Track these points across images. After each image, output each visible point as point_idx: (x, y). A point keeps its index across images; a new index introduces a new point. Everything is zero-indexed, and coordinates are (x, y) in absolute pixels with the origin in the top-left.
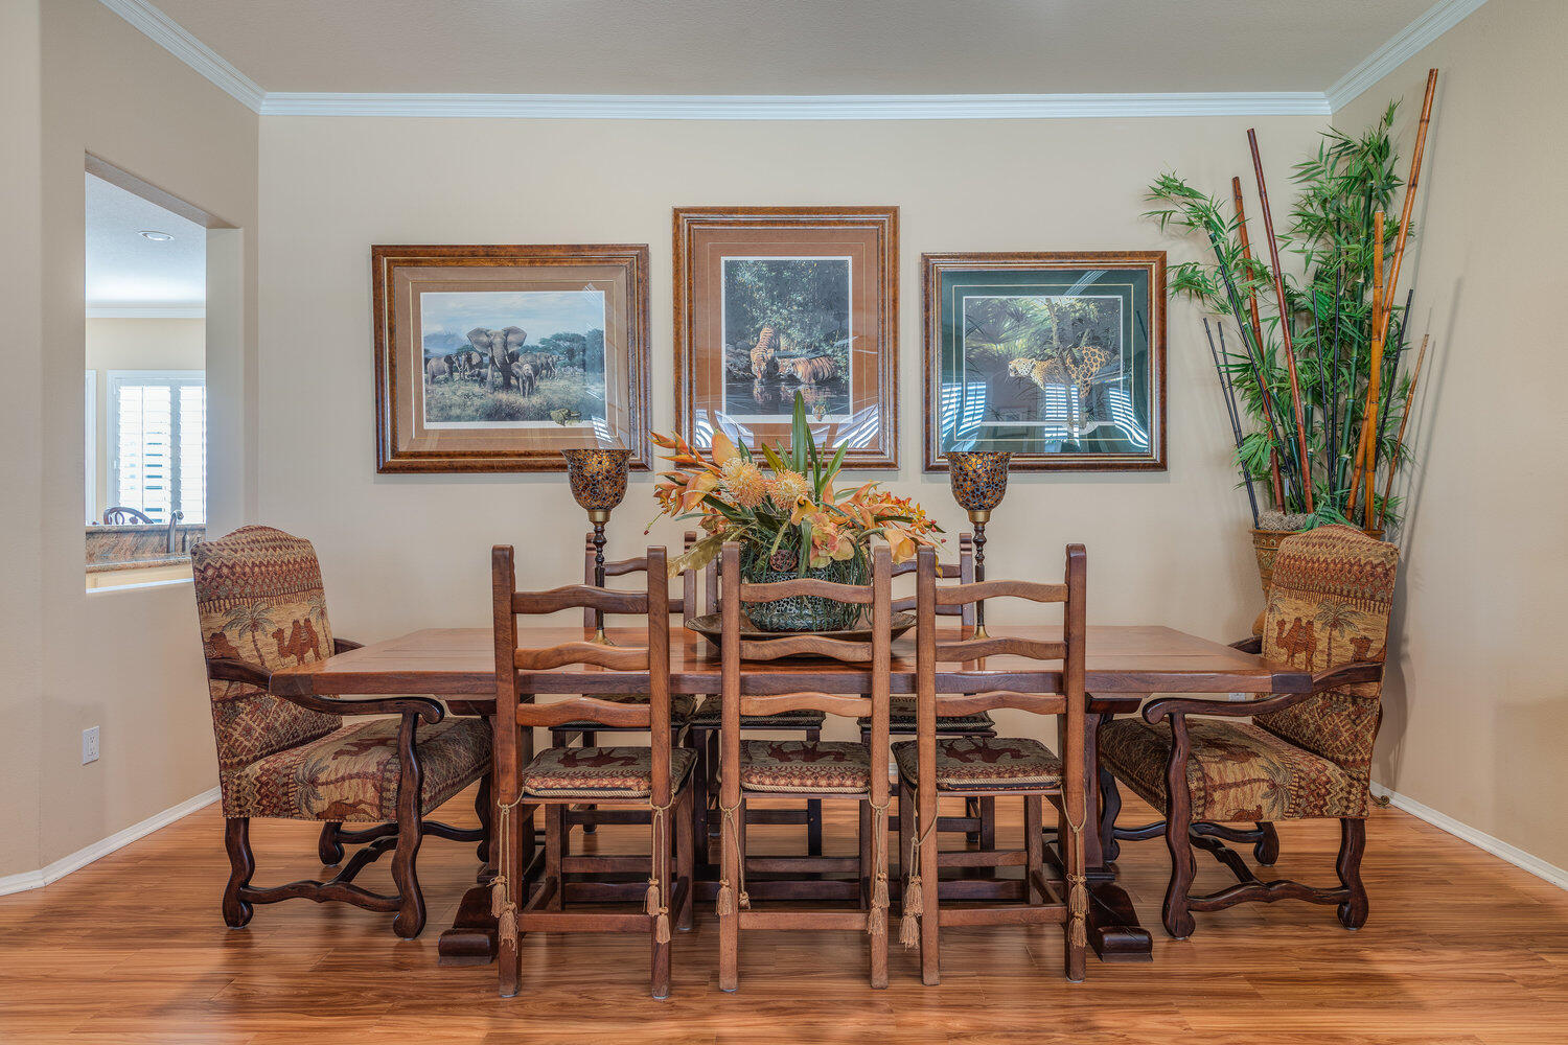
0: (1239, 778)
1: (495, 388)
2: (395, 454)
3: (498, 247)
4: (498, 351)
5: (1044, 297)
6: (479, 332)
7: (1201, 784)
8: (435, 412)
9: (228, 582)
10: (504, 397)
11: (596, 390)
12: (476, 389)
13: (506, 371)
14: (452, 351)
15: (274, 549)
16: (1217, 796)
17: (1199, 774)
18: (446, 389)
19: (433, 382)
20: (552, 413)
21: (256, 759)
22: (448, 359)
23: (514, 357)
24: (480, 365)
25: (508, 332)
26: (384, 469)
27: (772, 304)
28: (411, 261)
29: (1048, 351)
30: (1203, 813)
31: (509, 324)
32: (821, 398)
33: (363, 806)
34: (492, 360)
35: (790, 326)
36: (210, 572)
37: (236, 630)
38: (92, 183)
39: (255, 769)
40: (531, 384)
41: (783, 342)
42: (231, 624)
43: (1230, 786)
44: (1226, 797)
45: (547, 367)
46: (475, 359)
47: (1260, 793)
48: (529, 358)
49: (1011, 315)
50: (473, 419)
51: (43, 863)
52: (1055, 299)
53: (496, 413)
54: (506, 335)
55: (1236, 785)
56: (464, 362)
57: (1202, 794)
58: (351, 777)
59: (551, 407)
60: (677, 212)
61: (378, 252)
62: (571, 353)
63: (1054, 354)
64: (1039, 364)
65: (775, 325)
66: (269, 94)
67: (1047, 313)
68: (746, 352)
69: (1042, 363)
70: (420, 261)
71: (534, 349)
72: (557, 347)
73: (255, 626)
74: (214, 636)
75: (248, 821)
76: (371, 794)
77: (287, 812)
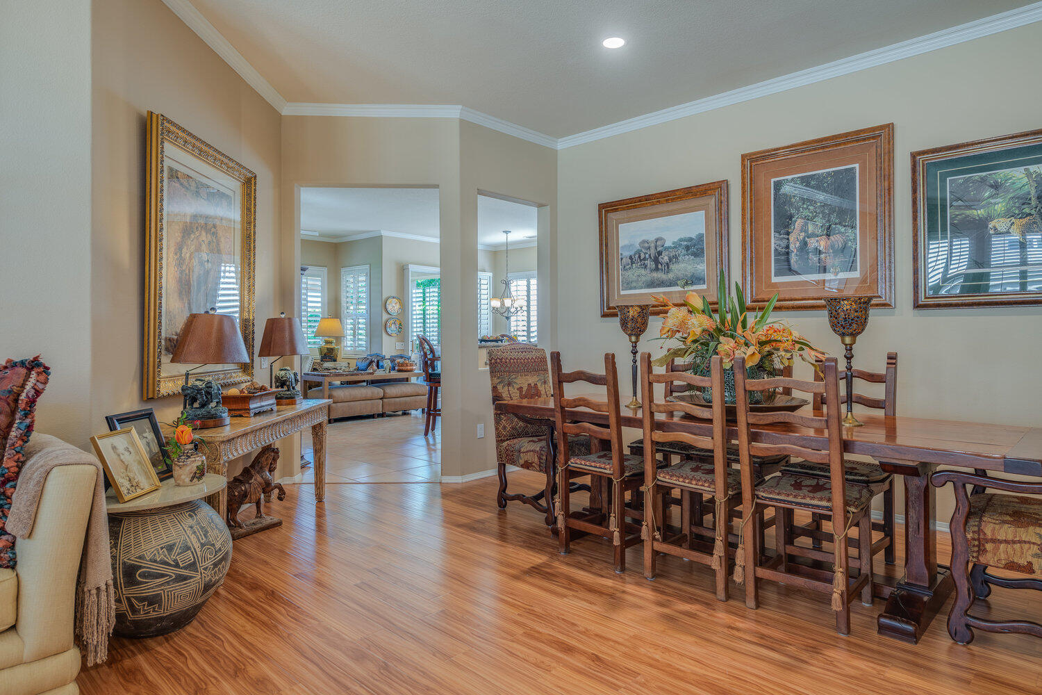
0: (1010, 537)
1: (652, 271)
2: (609, 308)
3: (652, 195)
4: (653, 251)
5: (1023, 168)
6: (644, 242)
7: (976, 536)
8: (625, 285)
9: (499, 365)
10: (655, 275)
11: (701, 267)
12: (643, 272)
13: (656, 261)
14: (632, 253)
15: (522, 352)
16: (989, 546)
17: (976, 529)
18: (630, 273)
19: (624, 270)
20: (679, 282)
21: (507, 440)
22: (631, 258)
23: (660, 253)
24: (645, 259)
25: (657, 240)
26: (604, 315)
27: (804, 204)
28: (614, 209)
29: (1027, 210)
30: (977, 557)
31: (657, 237)
32: (837, 261)
33: (534, 464)
34: (650, 255)
35: (815, 216)
36: (493, 361)
37: (502, 385)
38: (481, 198)
39: (505, 444)
40: (668, 268)
41: (811, 228)
42: (500, 382)
43: (1001, 542)
44: (996, 549)
45: (676, 257)
46: (642, 257)
47: (1030, 552)
48: (667, 253)
49: (992, 186)
50: (642, 288)
51: (463, 474)
52: (1032, 168)
53: (652, 284)
54: (656, 242)
55: (1006, 542)
56: (637, 259)
57: (976, 543)
58: (530, 451)
59: (678, 279)
60: (743, 157)
61: (602, 207)
62: (687, 248)
63: (1033, 212)
64: (1017, 222)
65: (805, 217)
66: (560, 140)
67: (1026, 180)
68: (787, 237)
69: (1021, 220)
70: (618, 209)
71: (670, 247)
72: (680, 245)
73: (509, 384)
74: (494, 387)
75: (504, 465)
76: (536, 460)
77: (513, 463)
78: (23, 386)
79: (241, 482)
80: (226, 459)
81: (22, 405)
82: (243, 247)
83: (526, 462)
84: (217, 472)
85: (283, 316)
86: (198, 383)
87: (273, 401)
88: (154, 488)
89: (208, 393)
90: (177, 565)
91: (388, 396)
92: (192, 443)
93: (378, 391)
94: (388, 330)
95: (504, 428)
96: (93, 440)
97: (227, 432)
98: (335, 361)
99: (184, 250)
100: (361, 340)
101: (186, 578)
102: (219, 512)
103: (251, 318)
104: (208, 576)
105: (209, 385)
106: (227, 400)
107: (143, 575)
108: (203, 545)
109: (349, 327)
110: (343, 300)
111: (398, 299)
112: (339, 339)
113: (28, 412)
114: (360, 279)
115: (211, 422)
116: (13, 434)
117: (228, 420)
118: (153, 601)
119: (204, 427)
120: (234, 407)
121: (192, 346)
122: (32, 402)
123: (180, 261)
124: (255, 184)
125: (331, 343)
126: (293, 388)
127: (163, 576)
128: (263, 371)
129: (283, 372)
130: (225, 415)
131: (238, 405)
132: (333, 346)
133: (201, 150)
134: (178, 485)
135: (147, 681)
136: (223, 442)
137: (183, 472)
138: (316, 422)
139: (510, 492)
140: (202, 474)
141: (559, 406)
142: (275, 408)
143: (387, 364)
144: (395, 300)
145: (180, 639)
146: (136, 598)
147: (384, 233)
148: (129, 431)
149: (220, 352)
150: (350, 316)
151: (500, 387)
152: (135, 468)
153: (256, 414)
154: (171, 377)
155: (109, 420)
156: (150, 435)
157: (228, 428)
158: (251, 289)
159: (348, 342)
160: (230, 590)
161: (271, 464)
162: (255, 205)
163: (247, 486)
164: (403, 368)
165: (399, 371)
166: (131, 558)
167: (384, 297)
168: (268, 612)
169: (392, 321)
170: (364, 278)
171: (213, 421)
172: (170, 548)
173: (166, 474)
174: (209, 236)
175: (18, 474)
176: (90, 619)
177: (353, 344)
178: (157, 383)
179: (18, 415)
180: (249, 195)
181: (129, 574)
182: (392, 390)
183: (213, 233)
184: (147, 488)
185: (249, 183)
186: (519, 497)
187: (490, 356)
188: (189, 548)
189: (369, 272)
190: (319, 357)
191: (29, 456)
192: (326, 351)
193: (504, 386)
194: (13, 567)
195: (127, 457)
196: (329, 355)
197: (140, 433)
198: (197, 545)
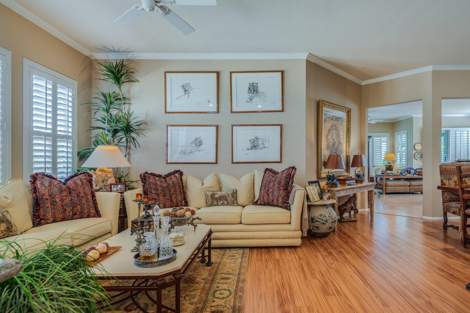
9: (445, 171)
21: (447, 202)
33: (457, 213)
36: (441, 170)
37: (445, 180)
39: (446, 204)
51: (433, 216)
58: (456, 207)
73: (449, 179)
74: (441, 180)
75: (446, 213)
76: (458, 211)
77: (449, 212)
78: (292, 173)
79: (344, 205)
80: (337, 196)
81: (291, 177)
82: (347, 133)
83: (454, 211)
84: (334, 199)
85: (359, 154)
86: (331, 174)
87: (354, 181)
88: (318, 200)
89: (333, 177)
90: (323, 220)
91: (412, 185)
92: (327, 190)
93: (407, 183)
94: (416, 157)
95: (446, 197)
96: (305, 186)
97: (339, 188)
98: (392, 170)
99: (329, 136)
100: (403, 162)
101: (325, 224)
102: (335, 211)
103: (349, 155)
104: (330, 225)
105: (334, 175)
106: (339, 180)
107: (315, 221)
108: (329, 216)
109: (399, 156)
110: (396, 145)
111: (421, 144)
112: (394, 162)
113: (293, 178)
114: (403, 136)
115: (334, 186)
116: (290, 183)
117: (339, 186)
118: (317, 228)
119: (332, 187)
120: (341, 182)
121: (329, 164)
122: (293, 176)
123: (327, 140)
124: (351, 112)
125: (390, 163)
126: (362, 178)
127: (319, 222)
128: (353, 172)
129: (359, 173)
130: (338, 184)
131: (343, 182)
132: (391, 164)
133: (333, 106)
134: (324, 201)
135: (315, 245)
136: (336, 191)
137: (326, 197)
138: (369, 190)
139: (448, 224)
140: (330, 199)
141: (460, 187)
142: (355, 184)
143: (412, 171)
144: (419, 144)
145: (324, 240)
146: (314, 226)
147: (414, 116)
148: (313, 185)
149: (337, 165)
150: (399, 152)
151: (444, 181)
152: (314, 194)
153: (348, 185)
154: (325, 172)
155: (309, 182)
156: (318, 187)
157: (339, 187)
158: (349, 146)
159: (398, 162)
160: (338, 233)
161: (354, 201)
162: (350, 119)
163: (346, 207)
164: (420, 174)
165: (418, 175)
166: (313, 216)
167: (414, 143)
168: (346, 239)
169: (417, 154)
170: (405, 136)
171: (335, 185)
172: (321, 215)
173: (321, 198)
174: (336, 131)
175: (291, 191)
176: (303, 226)
177: (400, 164)
178: (321, 174)
179: (291, 179)
180: (349, 116)
181: (312, 220)
182: (413, 183)
183: (337, 130)
184: (317, 200)
185: (349, 112)
186: (452, 226)
187: (440, 168)
188: (326, 216)
189: (407, 133)
190: (385, 169)
191: (293, 188)
192: (388, 166)
193: (446, 180)
194: (290, 211)
195: (313, 192)
196: (389, 168)
197: (316, 186)
198: (328, 216)
